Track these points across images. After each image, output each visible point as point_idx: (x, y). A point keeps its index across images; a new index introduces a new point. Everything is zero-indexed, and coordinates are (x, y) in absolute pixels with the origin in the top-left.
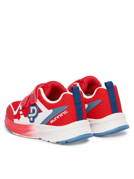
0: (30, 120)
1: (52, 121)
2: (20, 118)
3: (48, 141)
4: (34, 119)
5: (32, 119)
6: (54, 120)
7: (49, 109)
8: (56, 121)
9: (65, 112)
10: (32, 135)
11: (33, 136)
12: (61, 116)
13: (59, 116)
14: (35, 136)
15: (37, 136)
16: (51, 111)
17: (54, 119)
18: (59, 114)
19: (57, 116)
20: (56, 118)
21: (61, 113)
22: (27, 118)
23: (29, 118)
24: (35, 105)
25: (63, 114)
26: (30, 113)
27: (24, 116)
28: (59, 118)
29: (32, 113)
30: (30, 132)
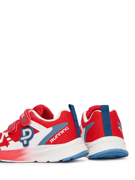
0: (23, 143)
1: (52, 139)
2: (9, 144)
3: (48, 162)
4: (29, 141)
5: (25, 142)
6: (55, 138)
7: (47, 128)
8: (57, 139)
9: (66, 128)
10: (25, 159)
11: (27, 160)
12: (63, 133)
13: (60, 133)
14: (29, 160)
15: (32, 159)
16: (51, 129)
17: (55, 136)
18: (60, 131)
19: (58, 133)
20: (57, 136)
21: (62, 130)
22: (19, 142)
23: (22, 141)
24: (28, 127)
25: (64, 131)
26: (22, 136)
27: (14, 141)
28: (60, 135)
29: (25, 136)
30: (24, 156)
